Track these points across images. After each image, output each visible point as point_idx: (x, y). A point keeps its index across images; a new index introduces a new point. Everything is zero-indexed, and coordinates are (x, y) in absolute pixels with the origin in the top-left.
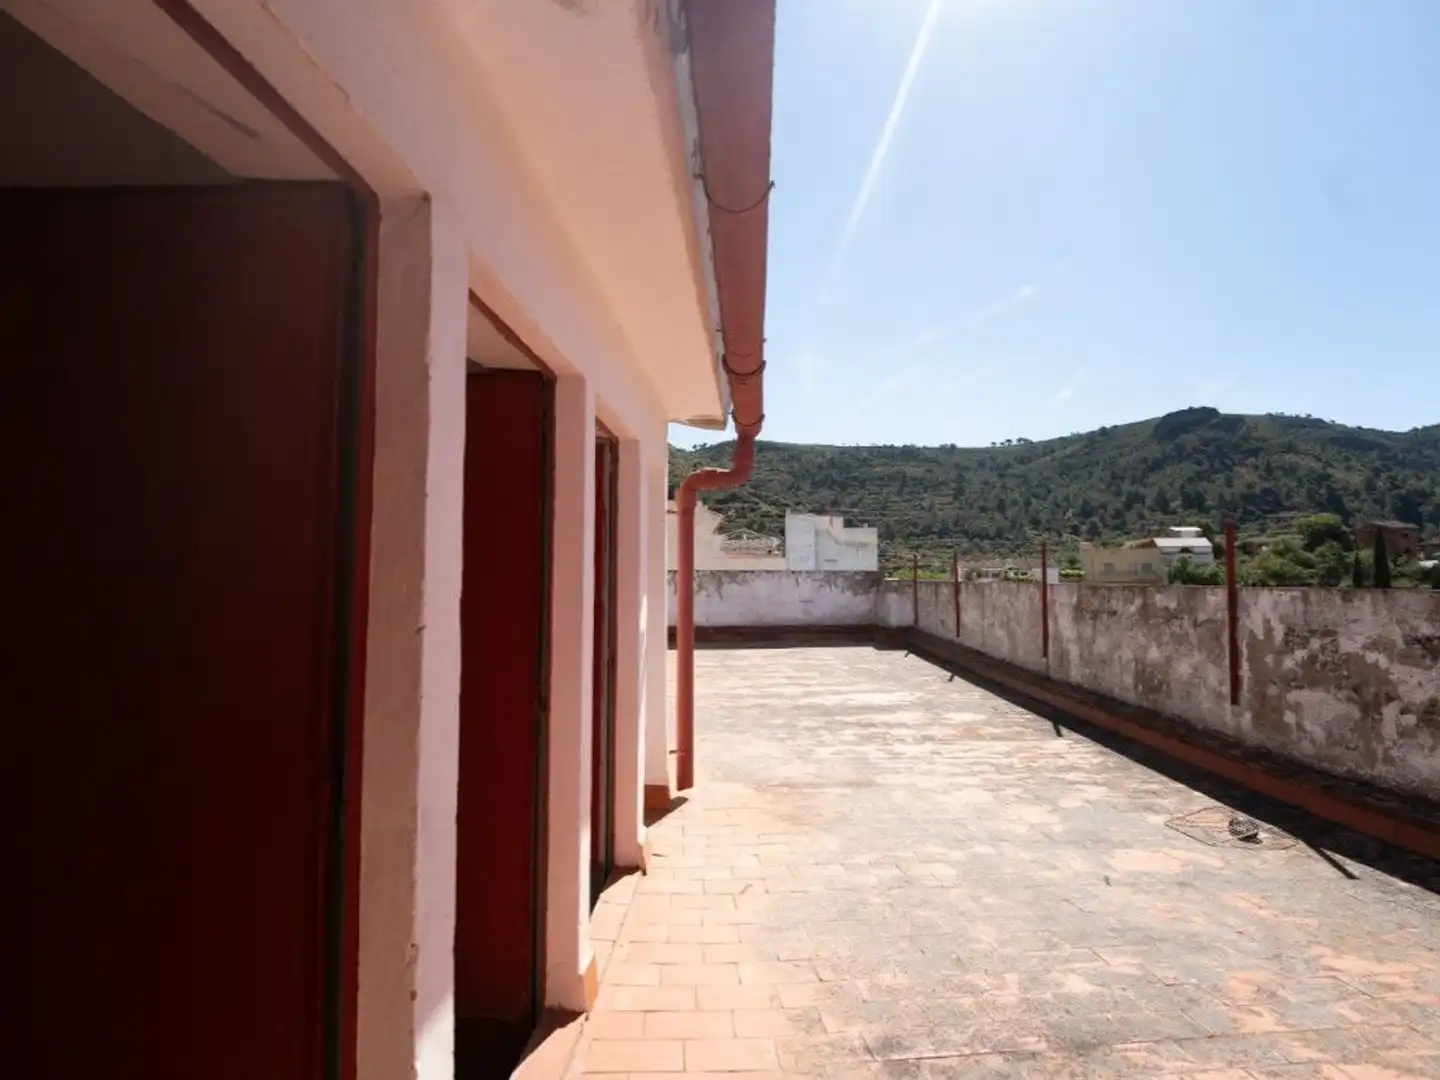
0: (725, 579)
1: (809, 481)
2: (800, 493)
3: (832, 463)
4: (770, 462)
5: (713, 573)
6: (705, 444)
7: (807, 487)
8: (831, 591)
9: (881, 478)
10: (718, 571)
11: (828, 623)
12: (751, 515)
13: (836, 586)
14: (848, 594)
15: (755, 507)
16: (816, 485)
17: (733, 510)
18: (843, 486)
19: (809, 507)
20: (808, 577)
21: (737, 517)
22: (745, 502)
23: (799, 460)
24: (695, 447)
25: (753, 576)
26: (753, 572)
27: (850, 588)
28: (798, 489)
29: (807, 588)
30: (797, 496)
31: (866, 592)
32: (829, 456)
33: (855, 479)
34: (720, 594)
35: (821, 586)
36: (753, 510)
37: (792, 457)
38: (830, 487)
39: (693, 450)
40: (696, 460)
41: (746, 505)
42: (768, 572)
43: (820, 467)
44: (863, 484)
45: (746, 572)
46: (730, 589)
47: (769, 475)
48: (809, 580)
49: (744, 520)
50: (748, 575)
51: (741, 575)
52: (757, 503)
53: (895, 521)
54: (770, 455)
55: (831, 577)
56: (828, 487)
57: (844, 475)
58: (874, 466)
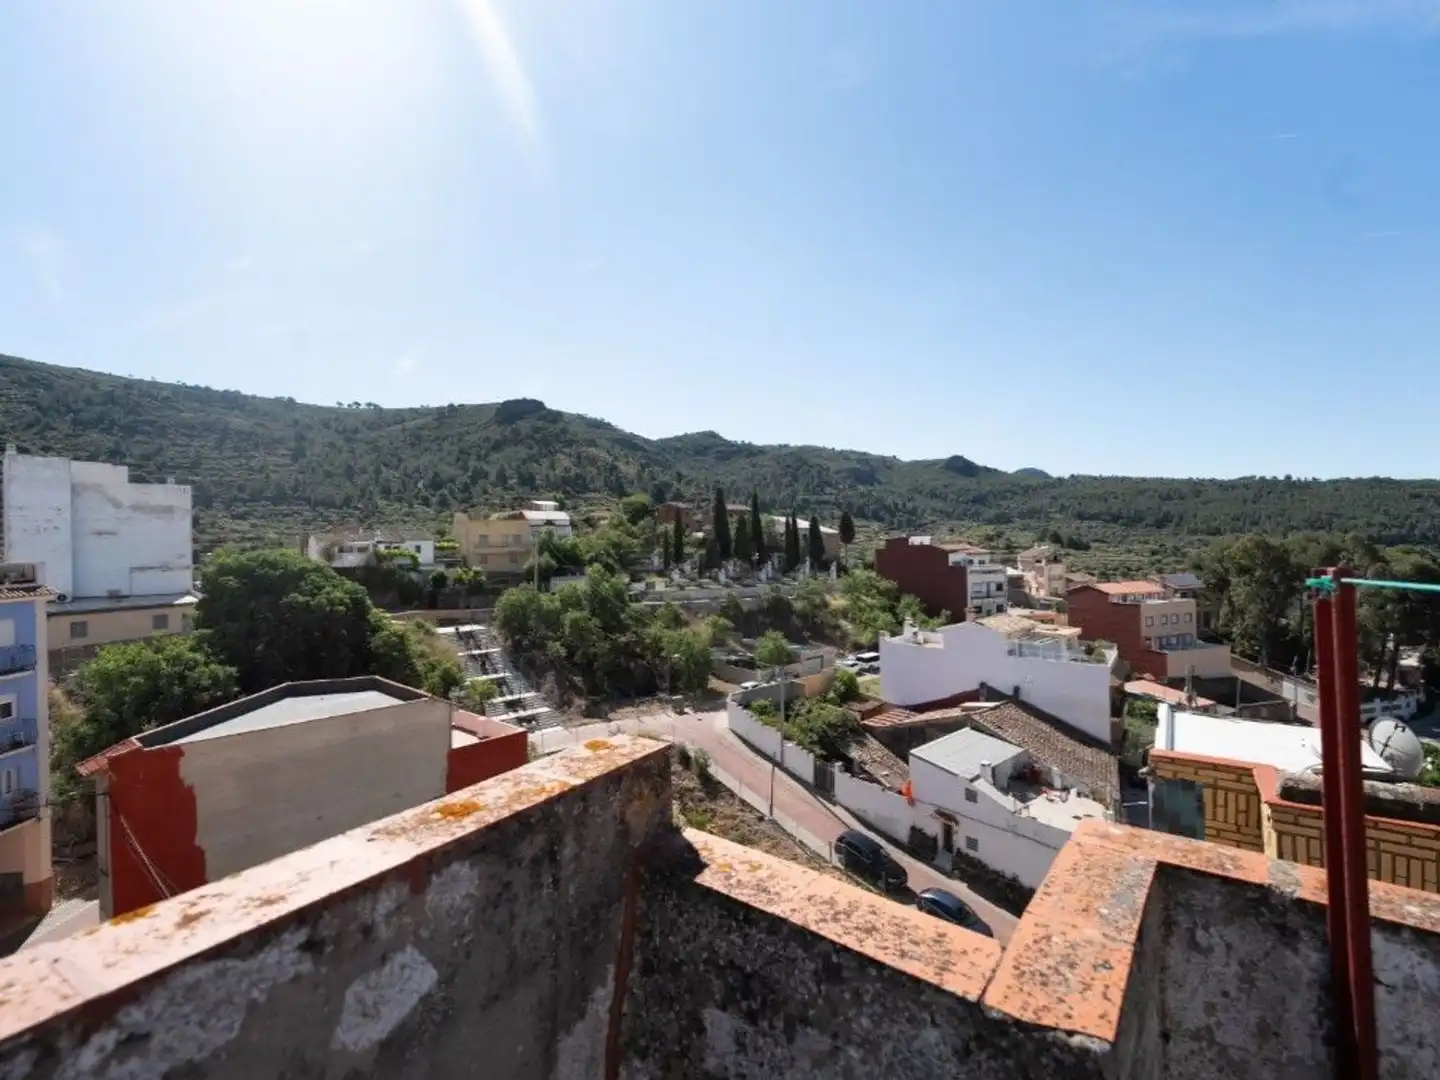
1: (69, 418)
2: (49, 434)
3: (110, 399)
7: (63, 426)
9: (190, 427)
16: (80, 426)
18: (130, 431)
23: (49, 387)
28: (49, 427)
30: (44, 438)
32: (104, 387)
33: (151, 423)
37: (35, 381)
38: (108, 431)
43: (88, 401)
44: (162, 431)
53: (212, 482)
56: (103, 430)
57: (131, 417)
58: (182, 412)
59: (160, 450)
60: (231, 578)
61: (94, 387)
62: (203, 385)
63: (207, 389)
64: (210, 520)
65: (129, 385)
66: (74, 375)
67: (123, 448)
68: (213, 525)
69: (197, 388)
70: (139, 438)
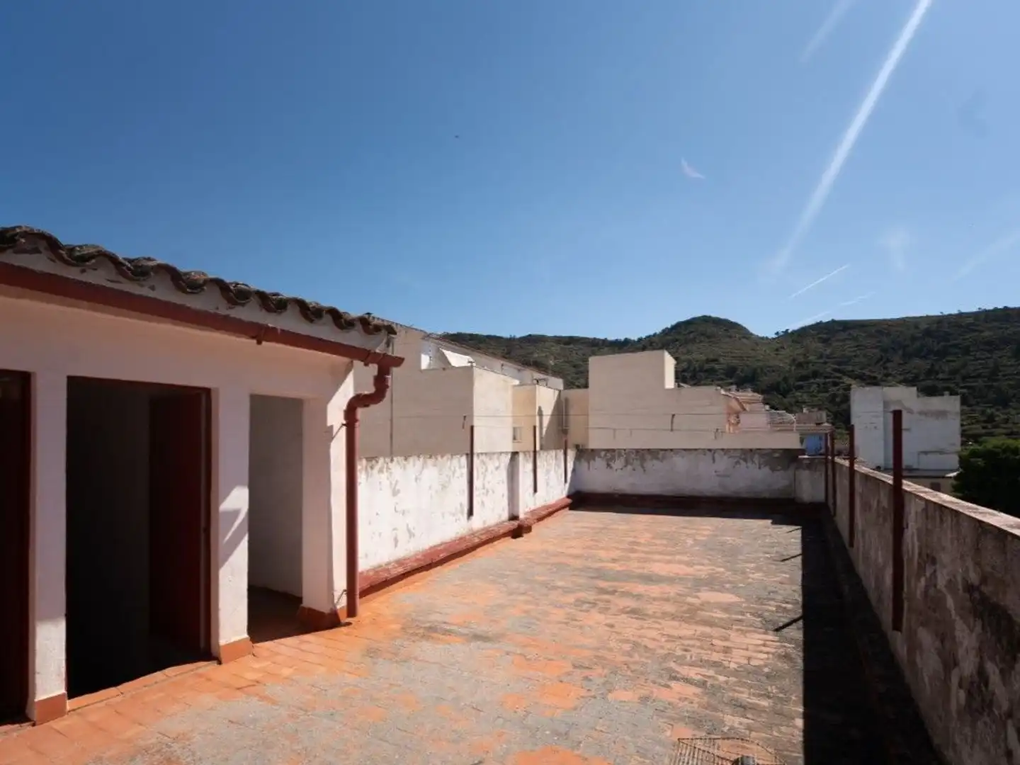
0: (648, 457)
1: (900, 352)
2: (889, 365)
3: (928, 333)
4: (855, 339)
5: (637, 451)
6: (787, 330)
7: (897, 358)
8: (747, 467)
9: (989, 343)
10: (643, 450)
11: (745, 495)
12: (833, 389)
13: (753, 462)
14: (766, 470)
15: (837, 380)
16: (907, 356)
17: (815, 386)
18: (942, 354)
19: (901, 378)
20: (725, 454)
21: (819, 392)
22: (826, 377)
23: (888, 334)
24: (777, 333)
25: (672, 453)
26: (671, 450)
27: (766, 464)
28: (888, 361)
29: (723, 464)
30: (885, 368)
31: (785, 468)
32: (923, 326)
33: (955, 346)
34: (643, 467)
35: (737, 463)
36: (835, 384)
37: (880, 332)
38: (925, 357)
39: (776, 336)
40: (778, 345)
41: (828, 380)
42: (685, 450)
43: (914, 339)
44: (967, 351)
45: (666, 450)
46: (652, 464)
47: (854, 351)
48: (726, 457)
49: (827, 395)
50: (668, 453)
51: (662, 453)
52: (840, 378)
54: (855, 333)
55: (747, 454)
56: (921, 358)
57: (942, 344)
58: (982, 332)
59: (964, 365)
60: (980, 459)
61: (916, 327)
62: (1000, 306)
63: (1006, 308)
64: (1003, 416)
65: (940, 320)
66: (904, 322)
67: (937, 368)
68: (1007, 421)
69: (996, 310)
70: (950, 358)
